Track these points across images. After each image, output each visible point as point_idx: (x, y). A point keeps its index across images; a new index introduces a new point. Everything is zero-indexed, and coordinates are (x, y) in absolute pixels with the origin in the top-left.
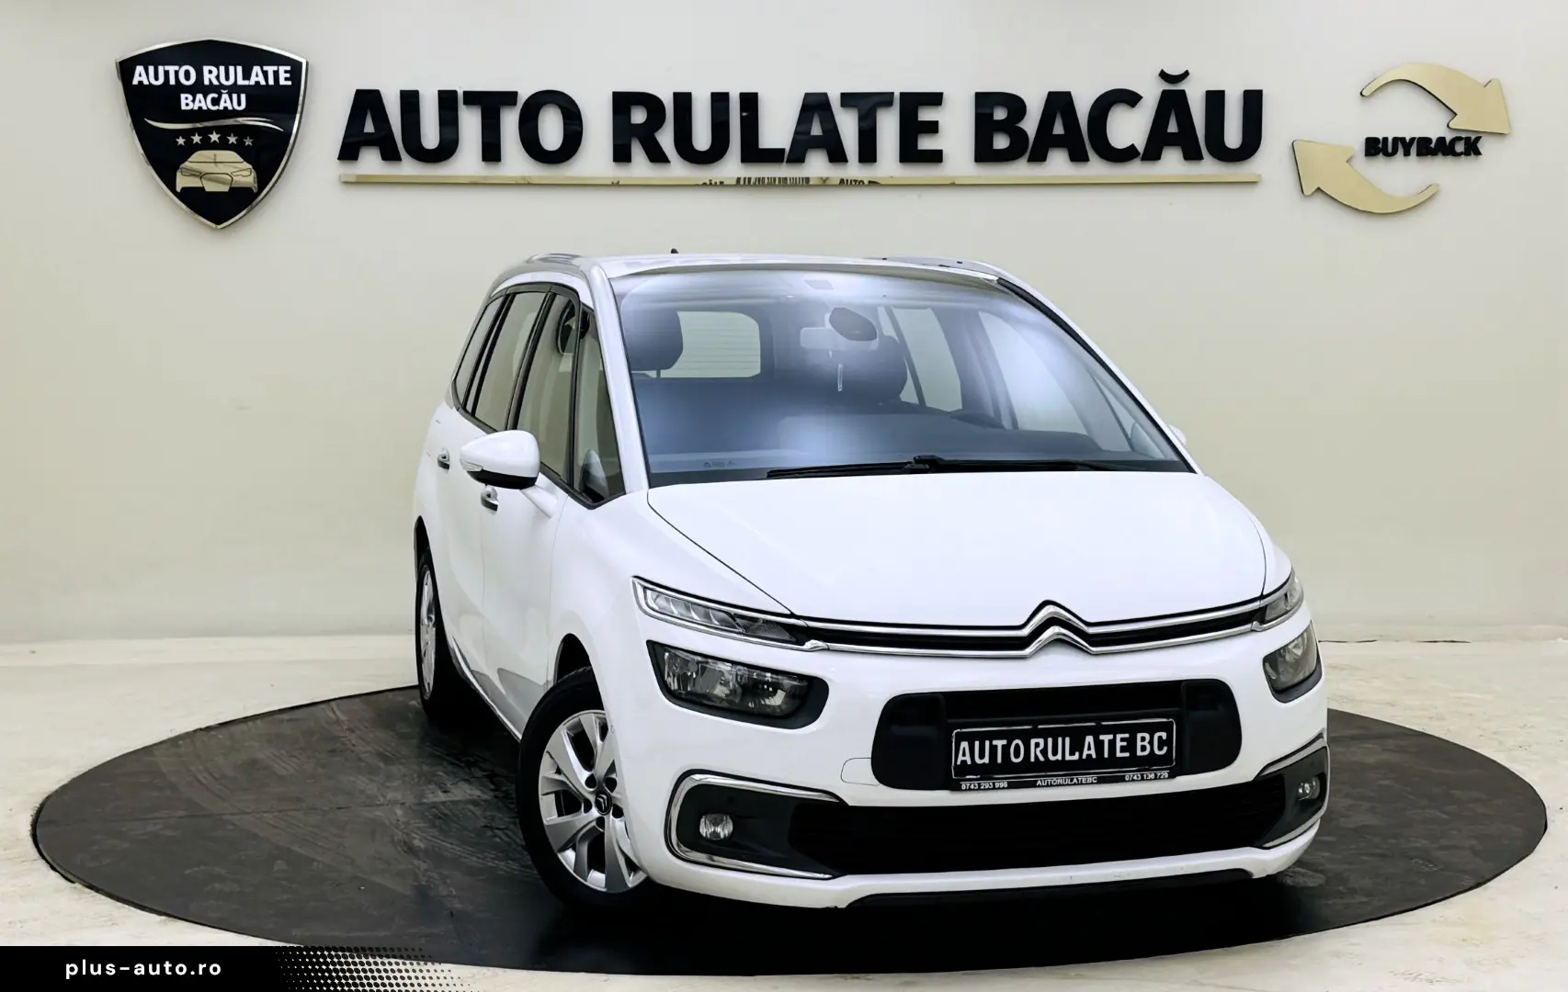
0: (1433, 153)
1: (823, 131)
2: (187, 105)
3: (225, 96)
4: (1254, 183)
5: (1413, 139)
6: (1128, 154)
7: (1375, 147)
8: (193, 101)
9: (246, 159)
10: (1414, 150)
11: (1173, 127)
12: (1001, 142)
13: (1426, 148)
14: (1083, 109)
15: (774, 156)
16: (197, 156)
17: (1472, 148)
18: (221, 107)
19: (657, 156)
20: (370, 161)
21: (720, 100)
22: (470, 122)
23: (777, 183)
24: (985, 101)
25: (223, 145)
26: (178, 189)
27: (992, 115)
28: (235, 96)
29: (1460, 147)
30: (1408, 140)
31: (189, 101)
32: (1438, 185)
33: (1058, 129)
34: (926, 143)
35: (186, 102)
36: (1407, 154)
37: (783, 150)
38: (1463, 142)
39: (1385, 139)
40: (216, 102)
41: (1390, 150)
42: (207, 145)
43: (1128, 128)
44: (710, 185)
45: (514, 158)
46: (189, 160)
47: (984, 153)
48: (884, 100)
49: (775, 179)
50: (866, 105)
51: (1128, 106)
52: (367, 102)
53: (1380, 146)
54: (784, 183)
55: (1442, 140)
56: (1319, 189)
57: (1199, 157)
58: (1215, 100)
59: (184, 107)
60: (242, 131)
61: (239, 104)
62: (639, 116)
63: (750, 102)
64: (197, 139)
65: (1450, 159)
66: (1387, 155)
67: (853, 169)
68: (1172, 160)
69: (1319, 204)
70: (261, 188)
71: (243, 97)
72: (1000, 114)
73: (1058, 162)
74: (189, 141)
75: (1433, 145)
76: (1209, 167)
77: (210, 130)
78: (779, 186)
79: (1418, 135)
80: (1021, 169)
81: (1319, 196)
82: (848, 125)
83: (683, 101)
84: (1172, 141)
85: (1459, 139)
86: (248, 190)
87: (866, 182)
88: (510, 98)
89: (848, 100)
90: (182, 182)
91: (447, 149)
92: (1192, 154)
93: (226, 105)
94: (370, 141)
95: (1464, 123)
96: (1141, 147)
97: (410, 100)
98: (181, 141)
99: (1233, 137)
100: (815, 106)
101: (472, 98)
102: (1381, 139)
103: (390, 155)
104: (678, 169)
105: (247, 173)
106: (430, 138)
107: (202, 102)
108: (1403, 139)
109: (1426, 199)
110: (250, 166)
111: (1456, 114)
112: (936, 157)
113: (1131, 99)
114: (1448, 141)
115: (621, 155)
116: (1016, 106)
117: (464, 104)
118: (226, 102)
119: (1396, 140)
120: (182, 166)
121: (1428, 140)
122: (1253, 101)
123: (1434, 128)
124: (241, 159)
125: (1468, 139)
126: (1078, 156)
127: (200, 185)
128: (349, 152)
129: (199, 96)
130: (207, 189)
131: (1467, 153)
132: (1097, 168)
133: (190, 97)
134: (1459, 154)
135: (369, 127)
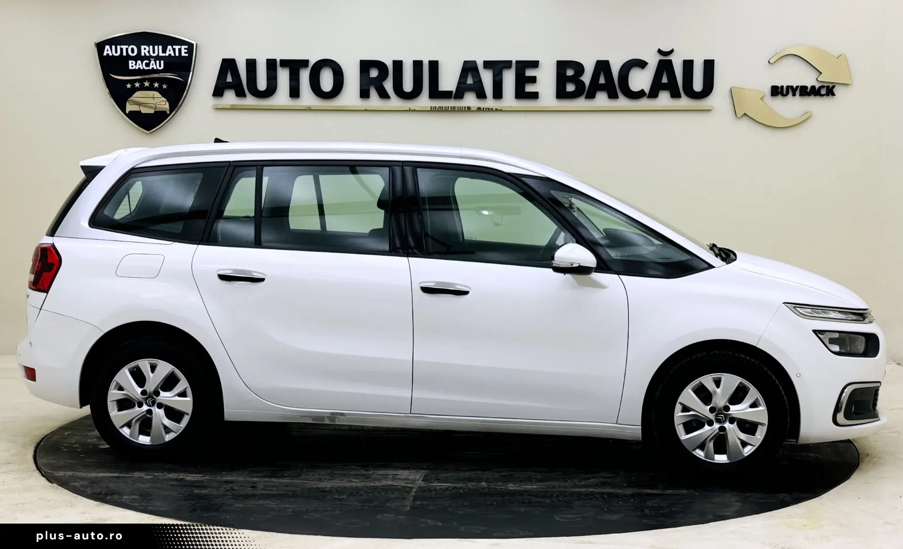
0: (809, 94)
1: (474, 82)
2: (132, 66)
3: (153, 62)
4: (709, 110)
5: (797, 87)
6: (640, 95)
7: (776, 91)
8: (136, 64)
9: (164, 96)
10: (798, 93)
11: (665, 80)
12: (570, 88)
13: (805, 91)
14: (615, 70)
15: (447, 95)
16: (137, 94)
17: (830, 92)
18: (150, 68)
19: (384, 95)
20: (230, 97)
21: (418, 65)
22: (283, 76)
23: (450, 109)
24: (562, 66)
25: (151, 88)
26: (127, 112)
27: (566, 74)
28: (158, 62)
29: (823, 91)
30: (794, 87)
31: (134, 64)
32: (811, 112)
33: (602, 80)
34: (529, 88)
35: (132, 65)
36: (794, 95)
37: (451, 92)
38: (825, 88)
39: (782, 87)
40: (148, 65)
41: (785, 92)
42: (142, 88)
43: (640, 80)
44: (410, 111)
45: (307, 95)
46: (133, 96)
47: (561, 94)
48: (507, 64)
49: (448, 107)
50: (497, 67)
51: (640, 68)
52: (228, 65)
53: (779, 90)
54: (453, 110)
55: (813, 87)
56: (745, 114)
57: (678, 96)
58: (688, 65)
59: (130, 68)
60: (161, 81)
61: (160, 66)
62: (374, 73)
63: (434, 65)
64: (137, 85)
65: (818, 97)
66: (783, 95)
67: (490, 102)
68: (664, 98)
69: (745, 122)
70: (171, 111)
71: (162, 62)
72: (570, 73)
73: (602, 99)
74: (133, 86)
75: (808, 90)
76: (684, 102)
77: (144, 80)
78: (451, 111)
79: (800, 85)
80: (581, 103)
81: (745, 118)
82: (487, 78)
83: (398, 65)
84: (664, 87)
85: (823, 87)
86: (165, 112)
87: (494, 109)
88: (305, 63)
89: (488, 64)
90: (130, 108)
91: (271, 91)
92: (675, 95)
93: (153, 67)
94: (229, 86)
95: (827, 78)
96: (647, 90)
97: (251, 65)
98: (129, 86)
99: (698, 85)
100: (469, 68)
101: (285, 63)
102: (780, 86)
103: (240, 94)
104: (395, 102)
105: (164, 103)
106: (262, 84)
107: (140, 65)
108: (792, 87)
109: (805, 119)
110: (166, 100)
111: (821, 73)
112: (535, 96)
113: (642, 64)
114: (817, 87)
115: (364, 94)
116: (579, 68)
117: (280, 66)
118: (153, 65)
119: (788, 87)
120: (129, 99)
121: (806, 87)
122: (709, 66)
123: (809, 81)
124: (161, 96)
125: (828, 87)
126: (613, 96)
127: (139, 110)
128: (218, 92)
129: (139, 62)
130: (143, 112)
131: (827, 95)
132: (623, 102)
133: (134, 62)
134: (824, 95)
135: (229, 79)
